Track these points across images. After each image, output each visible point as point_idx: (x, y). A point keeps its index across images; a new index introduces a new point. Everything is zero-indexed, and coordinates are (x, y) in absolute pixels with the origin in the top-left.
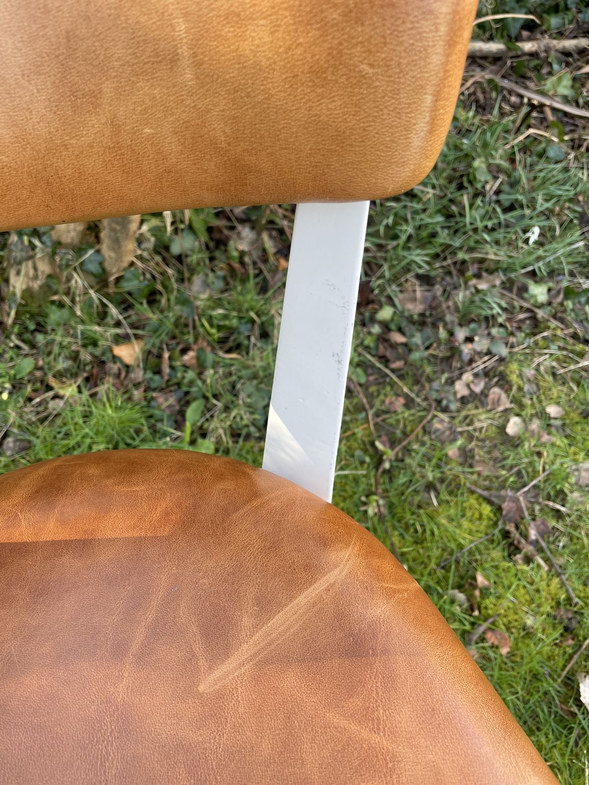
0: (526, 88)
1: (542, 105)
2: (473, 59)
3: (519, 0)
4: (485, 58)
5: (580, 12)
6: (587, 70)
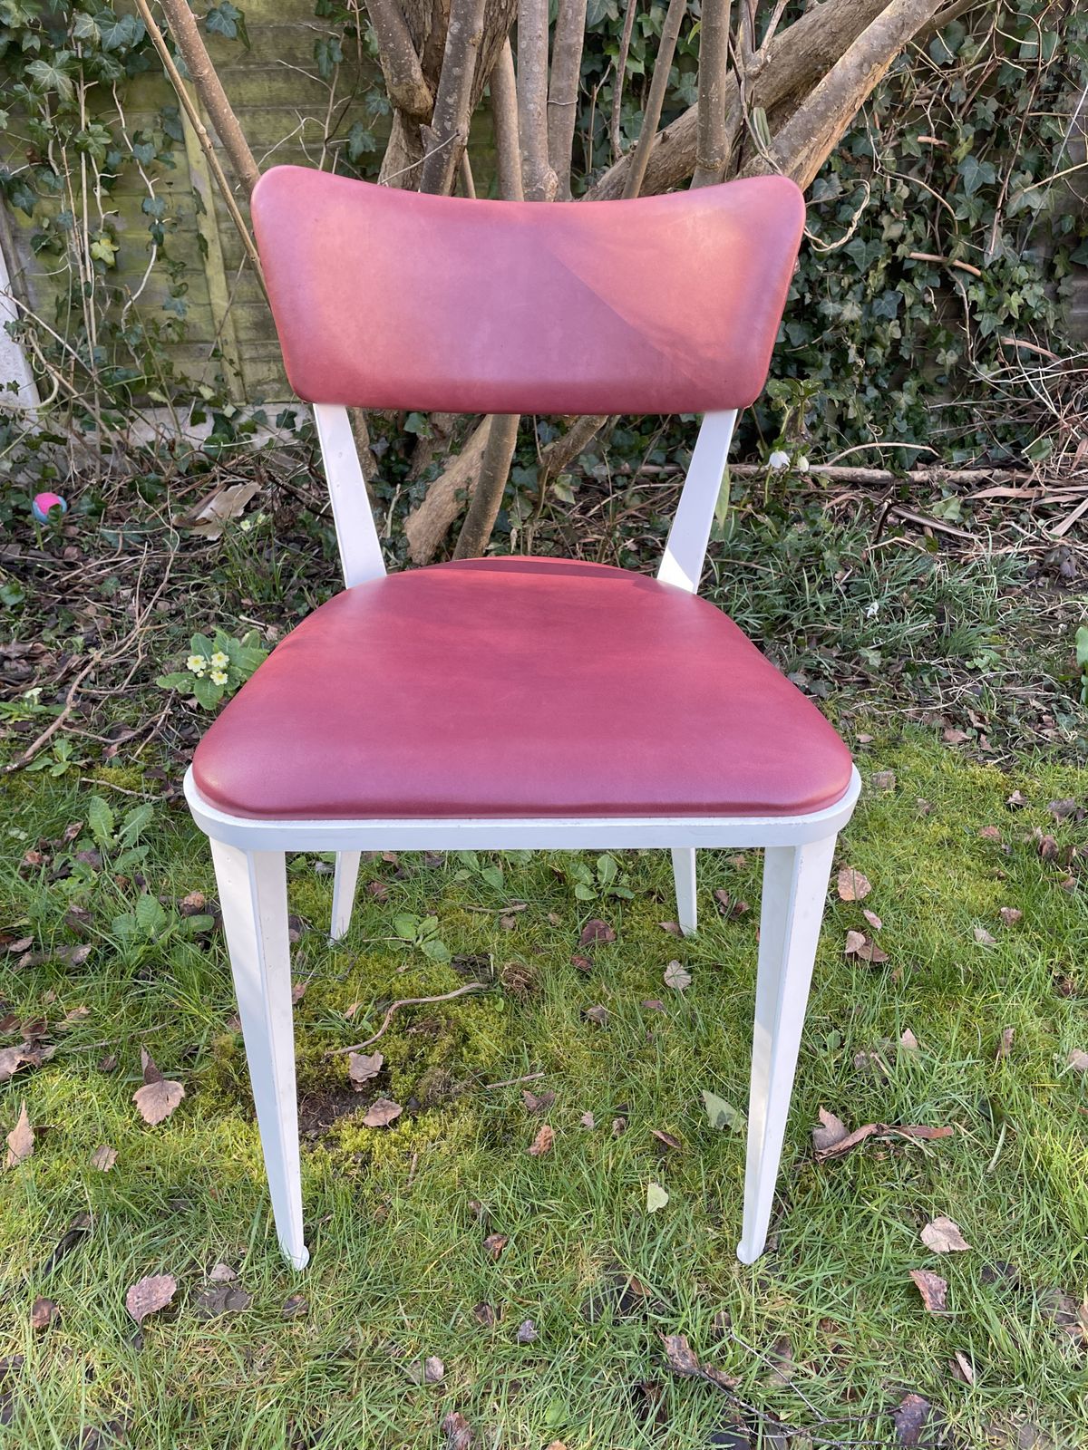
0: (911, 511)
1: (922, 526)
2: (854, 483)
3: (917, 432)
4: (869, 484)
5: (991, 448)
6: (979, 495)
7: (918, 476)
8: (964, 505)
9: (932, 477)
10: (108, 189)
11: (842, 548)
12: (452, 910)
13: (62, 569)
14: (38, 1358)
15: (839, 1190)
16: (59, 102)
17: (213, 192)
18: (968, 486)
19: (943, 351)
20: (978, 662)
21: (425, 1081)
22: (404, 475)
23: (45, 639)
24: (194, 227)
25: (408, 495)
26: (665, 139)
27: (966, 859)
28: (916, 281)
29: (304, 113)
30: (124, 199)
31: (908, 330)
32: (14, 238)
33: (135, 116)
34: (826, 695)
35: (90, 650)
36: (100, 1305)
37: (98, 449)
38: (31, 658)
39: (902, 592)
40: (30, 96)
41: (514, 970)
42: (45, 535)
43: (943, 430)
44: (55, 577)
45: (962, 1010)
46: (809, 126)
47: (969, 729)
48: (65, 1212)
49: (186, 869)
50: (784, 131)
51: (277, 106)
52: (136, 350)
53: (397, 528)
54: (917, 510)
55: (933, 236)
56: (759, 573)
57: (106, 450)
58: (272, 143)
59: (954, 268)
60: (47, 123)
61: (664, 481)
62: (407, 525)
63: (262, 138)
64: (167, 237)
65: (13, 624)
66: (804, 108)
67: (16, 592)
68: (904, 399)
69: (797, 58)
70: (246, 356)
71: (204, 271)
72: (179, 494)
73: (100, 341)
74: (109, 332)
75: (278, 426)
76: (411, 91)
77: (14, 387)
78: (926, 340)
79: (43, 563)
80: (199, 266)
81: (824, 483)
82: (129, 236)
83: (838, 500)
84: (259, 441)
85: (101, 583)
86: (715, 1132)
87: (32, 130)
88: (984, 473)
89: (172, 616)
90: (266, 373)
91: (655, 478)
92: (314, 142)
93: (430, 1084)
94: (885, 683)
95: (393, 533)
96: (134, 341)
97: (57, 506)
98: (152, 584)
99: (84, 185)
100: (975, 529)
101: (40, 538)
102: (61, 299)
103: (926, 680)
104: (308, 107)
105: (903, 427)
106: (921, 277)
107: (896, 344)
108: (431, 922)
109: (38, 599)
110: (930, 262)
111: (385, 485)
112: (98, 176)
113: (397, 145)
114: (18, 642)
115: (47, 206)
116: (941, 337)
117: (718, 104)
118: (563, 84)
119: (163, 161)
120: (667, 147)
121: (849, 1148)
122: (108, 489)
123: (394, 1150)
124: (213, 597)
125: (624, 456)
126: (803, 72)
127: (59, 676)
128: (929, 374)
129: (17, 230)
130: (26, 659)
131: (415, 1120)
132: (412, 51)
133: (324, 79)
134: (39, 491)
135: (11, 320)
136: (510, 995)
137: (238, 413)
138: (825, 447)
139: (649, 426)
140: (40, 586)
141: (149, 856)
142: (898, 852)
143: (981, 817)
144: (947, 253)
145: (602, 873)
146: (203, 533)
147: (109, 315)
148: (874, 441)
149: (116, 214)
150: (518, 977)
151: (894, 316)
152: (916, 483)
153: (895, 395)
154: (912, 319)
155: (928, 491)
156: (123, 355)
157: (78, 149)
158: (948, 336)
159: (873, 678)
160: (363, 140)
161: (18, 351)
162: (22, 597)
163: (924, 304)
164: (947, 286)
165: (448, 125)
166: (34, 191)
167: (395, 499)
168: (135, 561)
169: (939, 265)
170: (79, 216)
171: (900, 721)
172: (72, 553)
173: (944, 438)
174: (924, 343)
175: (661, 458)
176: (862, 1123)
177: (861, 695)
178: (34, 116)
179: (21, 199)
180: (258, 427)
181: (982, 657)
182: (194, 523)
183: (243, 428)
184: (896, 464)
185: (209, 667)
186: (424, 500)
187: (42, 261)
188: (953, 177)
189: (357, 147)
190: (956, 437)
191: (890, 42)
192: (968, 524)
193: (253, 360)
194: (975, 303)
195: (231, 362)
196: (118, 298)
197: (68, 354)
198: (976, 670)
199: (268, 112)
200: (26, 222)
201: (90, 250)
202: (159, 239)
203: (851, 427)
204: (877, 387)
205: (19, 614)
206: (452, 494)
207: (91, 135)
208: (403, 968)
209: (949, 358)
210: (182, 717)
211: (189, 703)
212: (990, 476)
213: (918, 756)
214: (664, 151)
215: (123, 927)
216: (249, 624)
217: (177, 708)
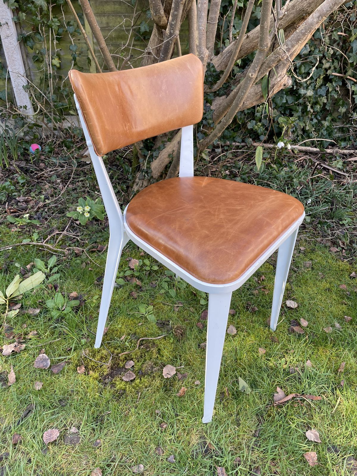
0: (325, 164)
1: (328, 169)
2: (306, 153)
3: (330, 135)
4: (311, 153)
5: (355, 142)
6: (350, 160)
7: (329, 151)
8: (344, 163)
9: (333, 152)
10: (58, 41)
11: (300, 178)
12: (158, 303)
13: (38, 171)
14: (13, 454)
15: (281, 416)
16: (43, 11)
17: (93, 43)
18: (346, 155)
19: (341, 107)
20: (344, 222)
22: (152, 147)
23: (32, 195)
24: (87, 55)
25: (152, 155)
26: (248, 37)
27: (334, 296)
28: (333, 83)
29: (125, 16)
30: (63, 44)
31: (329, 100)
32: (27, 56)
33: (68, 16)
35: (46, 200)
36: (34, 438)
37: (52, 129)
38: (27, 202)
39: (319, 195)
40: (33, 9)
41: (178, 328)
42: (33, 158)
43: (338, 135)
44: (36, 173)
45: (328, 354)
46: (299, 37)
47: (339, 247)
48: (25, 403)
49: (72, 282)
50: (290, 39)
51: (116, 14)
52: (66, 96)
53: (148, 166)
54: (327, 163)
55: (340, 67)
56: (271, 185)
57: (55, 129)
58: (114, 27)
59: (347, 79)
60: (39, 18)
61: (241, 149)
62: (152, 165)
63: (111, 25)
64: (77, 58)
65: (21, 189)
66: (297, 31)
67: (23, 178)
68: (326, 124)
69: (296, 11)
71: (89, 70)
72: (78, 146)
73: (54, 93)
74: (57, 89)
76: (160, 18)
77: (25, 107)
78: (335, 103)
79: (32, 169)
80: (88, 68)
81: (296, 152)
82: (65, 57)
83: (300, 159)
85: (51, 177)
86: (240, 392)
87: (34, 20)
88: (352, 151)
89: (73, 190)
91: (238, 147)
92: (128, 27)
93: (146, 366)
94: (311, 228)
95: (147, 167)
96: (65, 93)
97: (38, 149)
98: (67, 178)
99: (50, 40)
100: (347, 172)
101: (32, 159)
102: (42, 78)
103: (325, 228)
104: (126, 14)
105: (325, 133)
106: (335, 82)
107: (325, 104)
108: (151, 307)
109: (30, 181)
110: (339, 76)
111: (145, 151)
112: (55, 37)
113: (155, 35)
114: (23, 196)
115: (38, 46)
116: (341, 102)
117: (267, 29)
118: (213, 16)
119: (77, 32)
120: (248, 40)
121: (285, 402)
122: (55, 143)
123: (133, 390)
124: (87, 184)
125: (227, 139)
126: (298, 16)
127: (35, 209)
128: (335, 115)
129: (28, 53)
130: (25, 202)
131: (141, 379)
132: (161, 4)
133: (132, 5)
134: (32, 143)
135: (25, 85)
136: (175, 337)
138: (297, 139)
139: (237, 129)
140: (31, 177)
141: (60, 277)
142: (311, 292)
143: (340, 281)
144: (345, 73)
146: (85, 161)
147: (58, 83)
148: (314, 138)
149: (61, 50)
150: (178, 331)
151: (325, 95)
152: (328, 153)
153: (323, 122)
154: (331, 96)
155: (332, 157)
156: (61, 97)
157: (49, 26)
158: (343, 102)
159: (307, 226)
160: (145, 27)
161: (27, 95)
162: (25, 180)
163: (336, 91)
164: (344, 84)
165: (172, 31)
166: (34, 41)
167: (148, 156)
168: (62, 170)
169: (342, 77)
170: (48, 50)
171: (315, 243)
172: (42, 165)
173: (339, 137)
174: (334, 104)
175: (240, 141)
176: (291, 393)
177: (302, 232)
178: (34, 15)
179: (29, 44)
181: (346, 220)
182: (82, 156)
184: (322, 146)
185: (84, 210)
186: (158, 157)
187: (36, 65)
188: (349, 47)
189: (143, 29)
190: (343, 137)
191: (330, 9)
192: (345, 170)
194: (353, 91)
196: (60, 78)
197: (43, 97)
198: (343, 225)
199: (113, 16)
200: (31, 51)
201: (52, 62)
202: (74, 59)
203: (307, 132)
204: (317, 119)
205: (24, 186)
206: (167, 155)
207: (53, 22)
208: (140, 324)
209: (343, 110)
210: (74, 227)
211: (77, 222)
212: (354, 152)
213: (321, 256)
214: (247, 41)
215: (50, 304)
216: (98, 195)
217: (72, 224)
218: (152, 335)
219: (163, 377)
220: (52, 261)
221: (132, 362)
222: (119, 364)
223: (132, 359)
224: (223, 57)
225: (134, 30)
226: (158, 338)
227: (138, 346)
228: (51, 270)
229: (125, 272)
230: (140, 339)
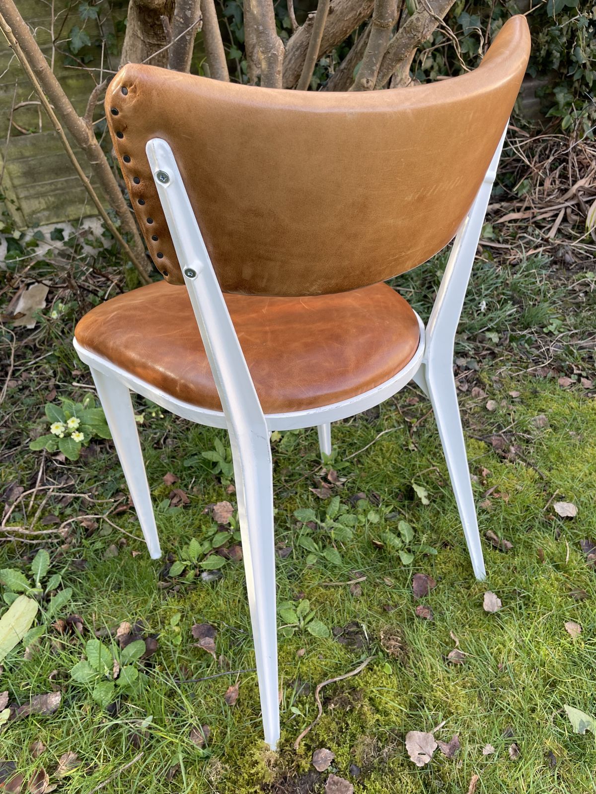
6: (501, 220)
8: (494, 228)
12: (314, 589)
20: (552, 328)
21: (359, 749)
26: (331, 11)
34: (477, 368)
47: (574, 376)
49: (106, 601)
70: (22, 196)
75: (52, 239)
84: (41, 252)
86: (579, 737)
89: (20, 390)
90: (38, 206)
92: (44, 44)
93: (363, 752)
100: (505, 241)
103: (527, 346)
104: (36, 20)
108: (305, 604)
113: (134, 35)
120: (333, 16)
124: (47, 371)
131: (366, 788)
136: (392, 659)
137: (23, 235)
141: (73, 596)
145: (404, 535)
146: (22, 324)
150: (392, 642)
159: (496, 350)
160: (80, 38)
165: (188, 13)
177: (497, 364)
180: (38, 242)
181: (552, 324)
182: (13, 317)
183: (28, 245)
185: (67, 428)
192: (499, 239)
193: (26, 198)
195: (13, 202)
198: (550, 334)
208: (303, 653)
210: (56, 469)
211: (58, 458)
212: (501, 207)
213: (552, 400)
214: (332, 20)
215: (81, 673)
216: (81, 387)
217: (49, 464)
218: (338, 668)
219: (412, 765)
220: (41, 563)
221: (325, 751)
222: (298, 766)
223: (322, 745)
224: (287, 60)
225: (58, 48)
226: (356, 672)
227: (320, 707)
228: (44, 584)
229: (211, 540)
230: (319, 689)
